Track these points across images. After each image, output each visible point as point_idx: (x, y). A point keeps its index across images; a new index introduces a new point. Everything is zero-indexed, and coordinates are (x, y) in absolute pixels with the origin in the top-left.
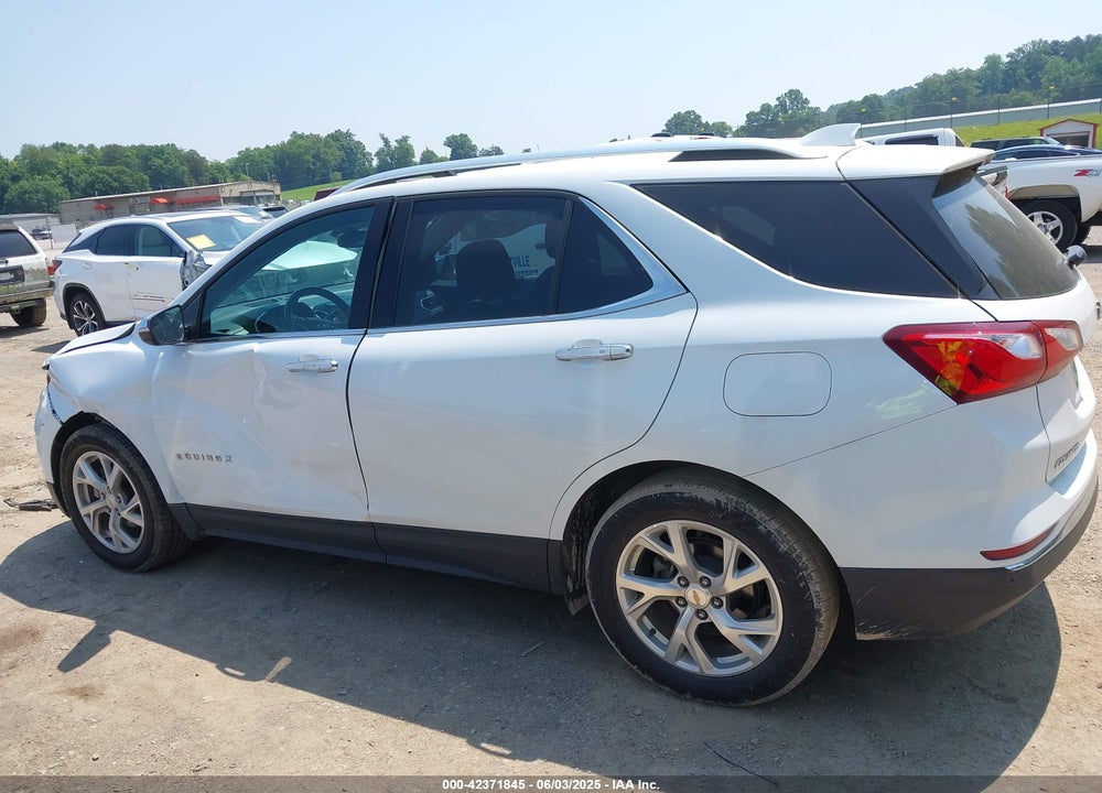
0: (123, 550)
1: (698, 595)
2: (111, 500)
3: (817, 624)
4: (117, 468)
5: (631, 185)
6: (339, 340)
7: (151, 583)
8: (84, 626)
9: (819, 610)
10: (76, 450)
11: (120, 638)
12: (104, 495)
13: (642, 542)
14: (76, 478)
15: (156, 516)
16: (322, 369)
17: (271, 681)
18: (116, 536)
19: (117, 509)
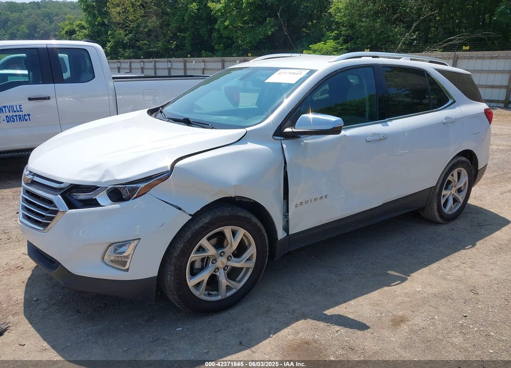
4: (243, 232)
12: (216, 260)
13: (450, 178)
14: (194, 256)
15: (268, 253)
16: (381, 139)
17: (409, 276)
18: (227, 286)
19: (227, 266)
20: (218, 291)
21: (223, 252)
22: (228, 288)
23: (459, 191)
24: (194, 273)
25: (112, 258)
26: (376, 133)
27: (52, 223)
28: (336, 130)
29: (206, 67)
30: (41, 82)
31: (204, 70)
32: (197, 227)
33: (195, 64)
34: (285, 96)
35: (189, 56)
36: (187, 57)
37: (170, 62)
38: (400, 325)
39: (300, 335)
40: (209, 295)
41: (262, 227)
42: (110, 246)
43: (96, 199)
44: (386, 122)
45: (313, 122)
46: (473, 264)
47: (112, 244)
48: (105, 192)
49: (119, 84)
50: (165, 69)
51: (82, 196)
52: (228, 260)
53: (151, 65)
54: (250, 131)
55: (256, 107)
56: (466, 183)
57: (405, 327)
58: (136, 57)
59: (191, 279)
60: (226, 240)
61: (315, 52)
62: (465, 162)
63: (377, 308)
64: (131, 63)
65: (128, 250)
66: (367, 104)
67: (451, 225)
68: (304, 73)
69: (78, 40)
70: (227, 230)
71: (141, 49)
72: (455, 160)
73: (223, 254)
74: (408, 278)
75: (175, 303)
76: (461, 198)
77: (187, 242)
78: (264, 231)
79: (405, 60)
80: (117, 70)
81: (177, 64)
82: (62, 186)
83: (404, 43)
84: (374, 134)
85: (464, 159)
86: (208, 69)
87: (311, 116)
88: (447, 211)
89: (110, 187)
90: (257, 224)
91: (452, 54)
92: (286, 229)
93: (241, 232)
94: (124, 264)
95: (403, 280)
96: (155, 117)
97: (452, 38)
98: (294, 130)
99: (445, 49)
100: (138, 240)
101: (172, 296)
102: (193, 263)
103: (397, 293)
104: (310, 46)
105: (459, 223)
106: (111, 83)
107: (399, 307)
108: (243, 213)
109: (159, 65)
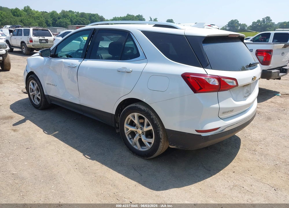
0: (37, 104)
1: (140, 131)
2: (35, 92)
3: (161, 141)
4: (37, 85)
5: (141, 31)
6: (78, 61)
7: (41, 112)
8: (22, 118)
9: (161, 138)
10: (30, 80)
11: (28, 122)
16: (73, 67)
95: (48, 134)
103: (37, 132)
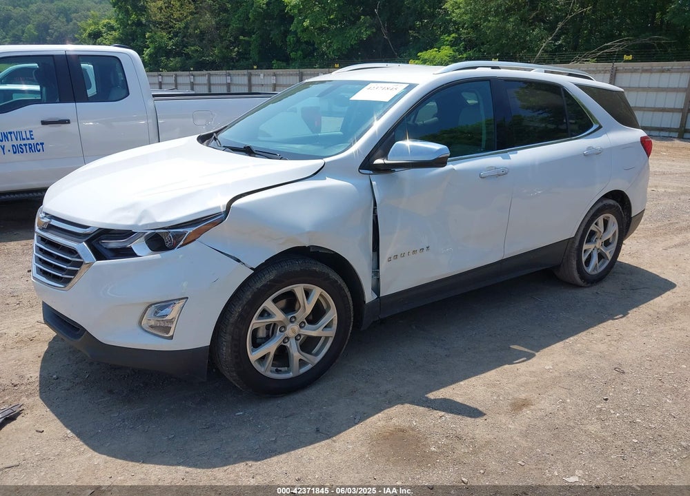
0: (303, 370)
2: (295, 328)
12: (285, 327)
13: (593, 227)
14: (256, 323)
15: (352, 318)
16: (500, 174)
17: (537, 352)
18: (300, 360)
19: (299, 335)
20: (288, 366)
21: (294, 317)
22: (302, 363)
23: (607, 243)
24: (256, 344)
25: (153, 323)
26: (493, 167)
27: (75, 280)
28: (440, 162)
29: (278, 83)
30: (58, 100)
31: (275, 86)
32: (259, 285)
33: (263, 78)
34: (375, 118)
35: (255, 67)
36: (253, 69)
37: (229, 75)
38: (521, 409)
39: (393, 421)
40: (277, 371)
41: (344, 285)
42: (149, 307)
43: (131, 248)
44: (506, 152)
45: (411, 151)
46: (620, 336)
47: (151, 305)
48: (142, 239)
49: (161, 103)
50: (223, 84)
51: (114, 244)
52: (301, 327)
53: (204, 80)
54: (328, 162)
55: (341, 133)
56: (615, 232)
57: (528, 412)
58: (184, 68)
59: (253, 351)
60: (297, 302)
61: (425, 62)
62: (614, 206)
63: (494, 390)
64: (176, 76)
65: (173, 313)
66: (484, 132)
67: (595, 289)
68: (401, 88)
69: (104, 44)
70: (299, 290)
71: (191, 58)
72: (600, 204)
73: (293, 320)
74: (536, 354)
75: (234, 382)
76: (609, 253)
77: (246, 305)
78: (346, 290)
79: (537, 73)
80: (158, 86)
81: (239, 78)
82: (88, 231)
83: (545, 51)
84: (490, 168)
85: (611, 202)
86: (280, 85)
87: (408, 143)
88: (590, 270)
89: (149, 232)
90: (337, 282)
91: (609, 66)
92: (376, 289)
93: (317, 292)
94: (167, 329)
95: (530, 356)
96: (207, 145)
97: (609, 44)
98: (386, 162)
99: (600, 59)
100: (185, 300)
101: (230, 374)
102: (255, 331)
103: (520, 371)
104: (419, 54)
105: (607, 286)
106: (151, 103)
107: (522, 388)
108: (318, 267)
109: (214, 80)
